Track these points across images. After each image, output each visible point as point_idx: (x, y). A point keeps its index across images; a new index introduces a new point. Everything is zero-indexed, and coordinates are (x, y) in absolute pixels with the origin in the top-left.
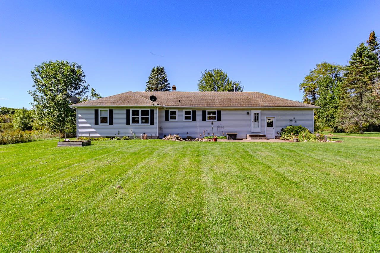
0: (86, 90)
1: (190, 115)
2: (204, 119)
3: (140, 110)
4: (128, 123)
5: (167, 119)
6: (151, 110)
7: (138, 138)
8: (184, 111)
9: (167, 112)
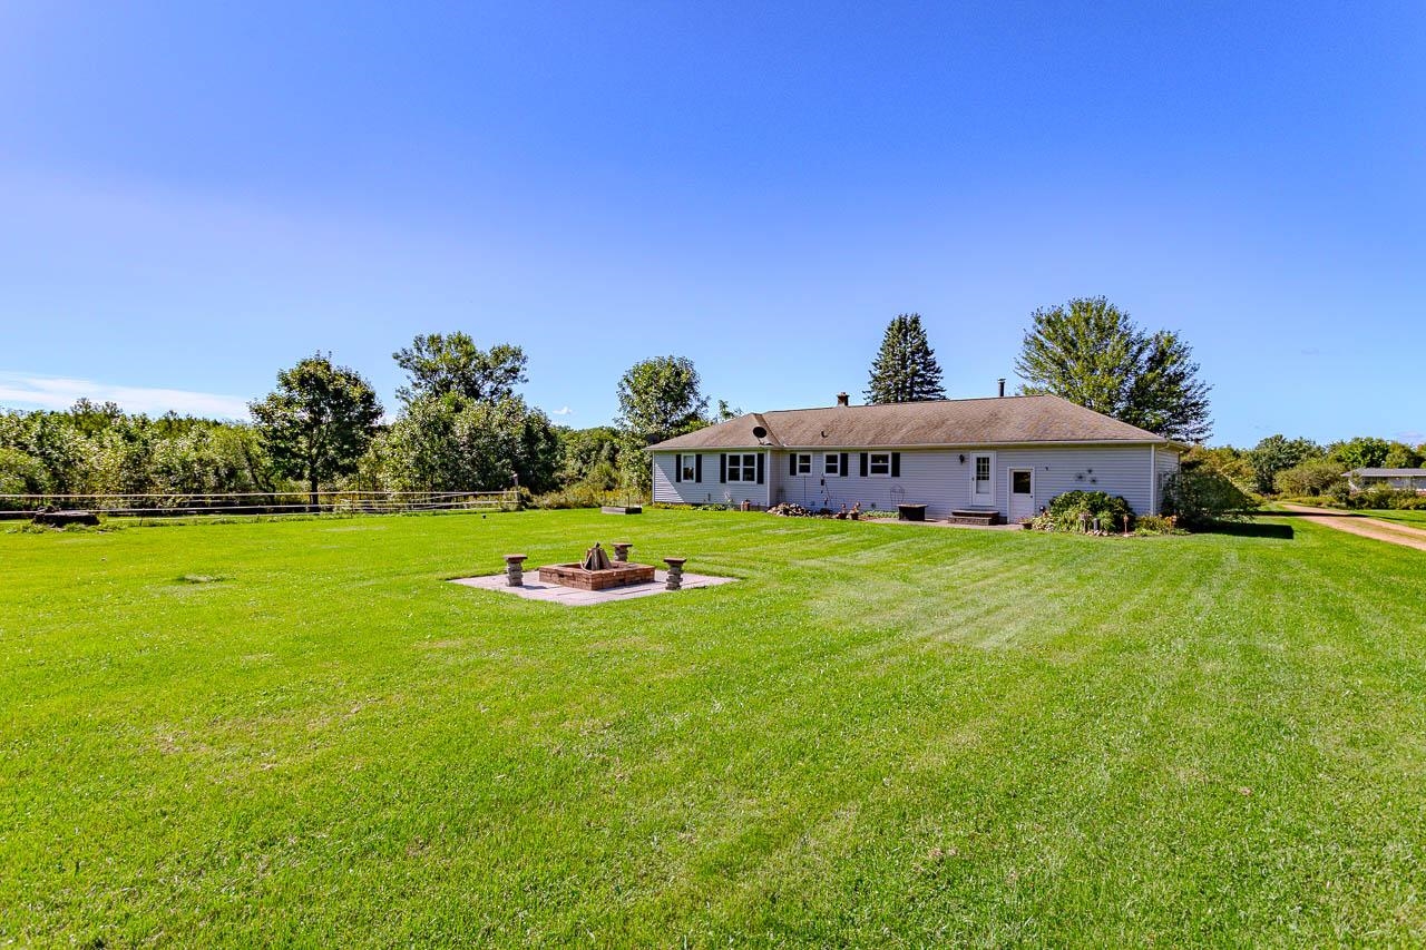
0: (704, 409)
1: (837, 463)
2: (864, 473)
3: (742, 455)
4: (723, 480)
5: (793, 472)
6: (759, 455)
7: (738, 508)
8: (825, 454)
9: (793, 458)
